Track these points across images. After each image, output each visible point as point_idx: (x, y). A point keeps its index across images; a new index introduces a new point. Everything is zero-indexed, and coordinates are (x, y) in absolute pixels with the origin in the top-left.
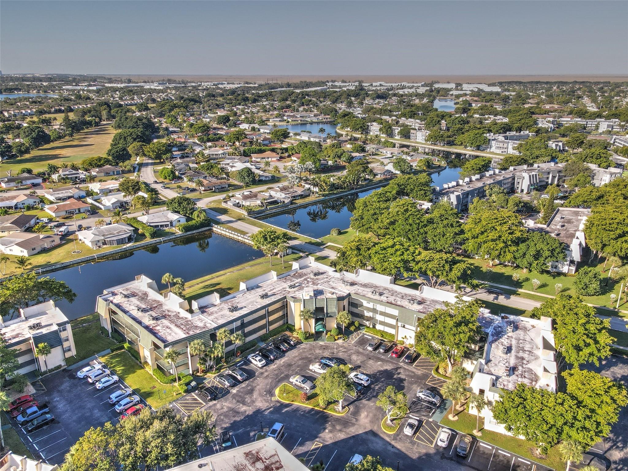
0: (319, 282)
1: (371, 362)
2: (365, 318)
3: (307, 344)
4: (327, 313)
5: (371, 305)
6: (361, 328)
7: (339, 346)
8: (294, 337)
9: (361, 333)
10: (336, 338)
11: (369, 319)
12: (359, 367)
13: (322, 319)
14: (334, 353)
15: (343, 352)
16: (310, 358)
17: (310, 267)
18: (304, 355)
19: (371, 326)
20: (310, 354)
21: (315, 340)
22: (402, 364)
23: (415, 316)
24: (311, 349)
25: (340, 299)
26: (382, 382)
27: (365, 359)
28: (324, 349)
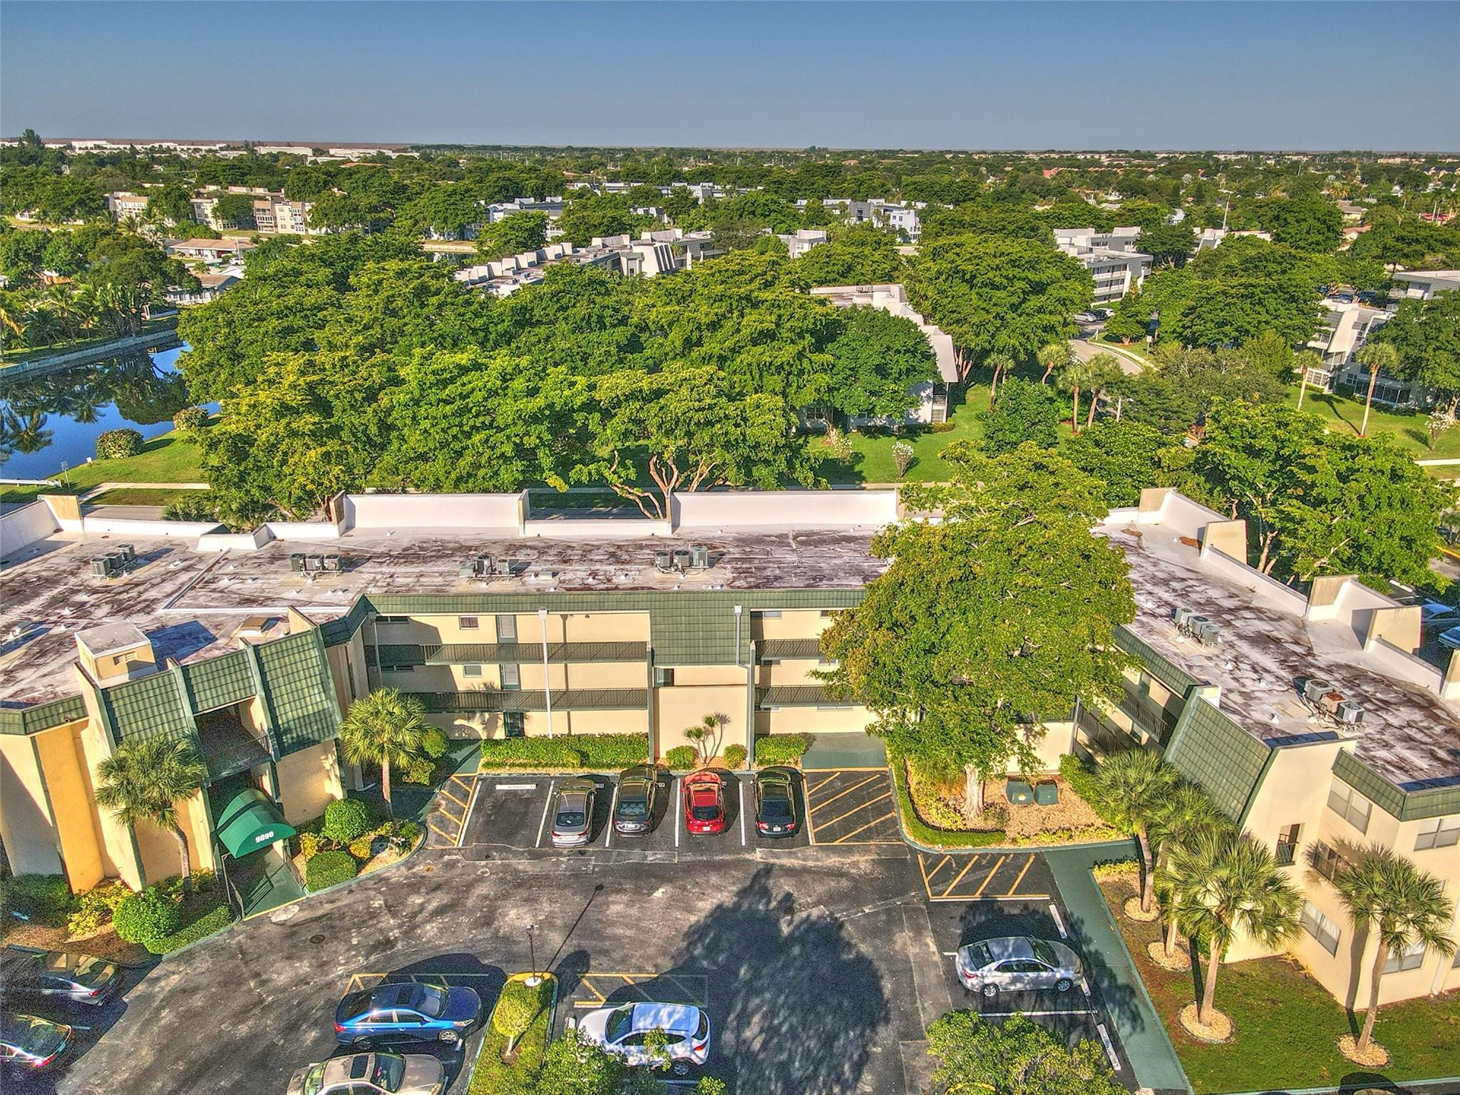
0: (153, 594)
1: (617, 906)
2: (463, 701)
3: (188, 957)
4: (277, 731)
5: (485, 631)
6: (458, 756)
7: (396, 893)
8: (83, 947)
9: (468, 780)
10: (361, 850)
11: (488, 700)
12: (580, 960)
13: (247, 780)
14: (389, 944)
15: (440, 911)
16: (253, 1037)
17: (55, 546)
18: (200, 1041)
19: (500, 734)
20: (241, 1015)
21: (234, 913)
22: (758, 855)
23: (738, 609)
24: (232, 981)
25: (332, 634)
26: (752, 989)
27: (578, 901)
28: (318, 940)
